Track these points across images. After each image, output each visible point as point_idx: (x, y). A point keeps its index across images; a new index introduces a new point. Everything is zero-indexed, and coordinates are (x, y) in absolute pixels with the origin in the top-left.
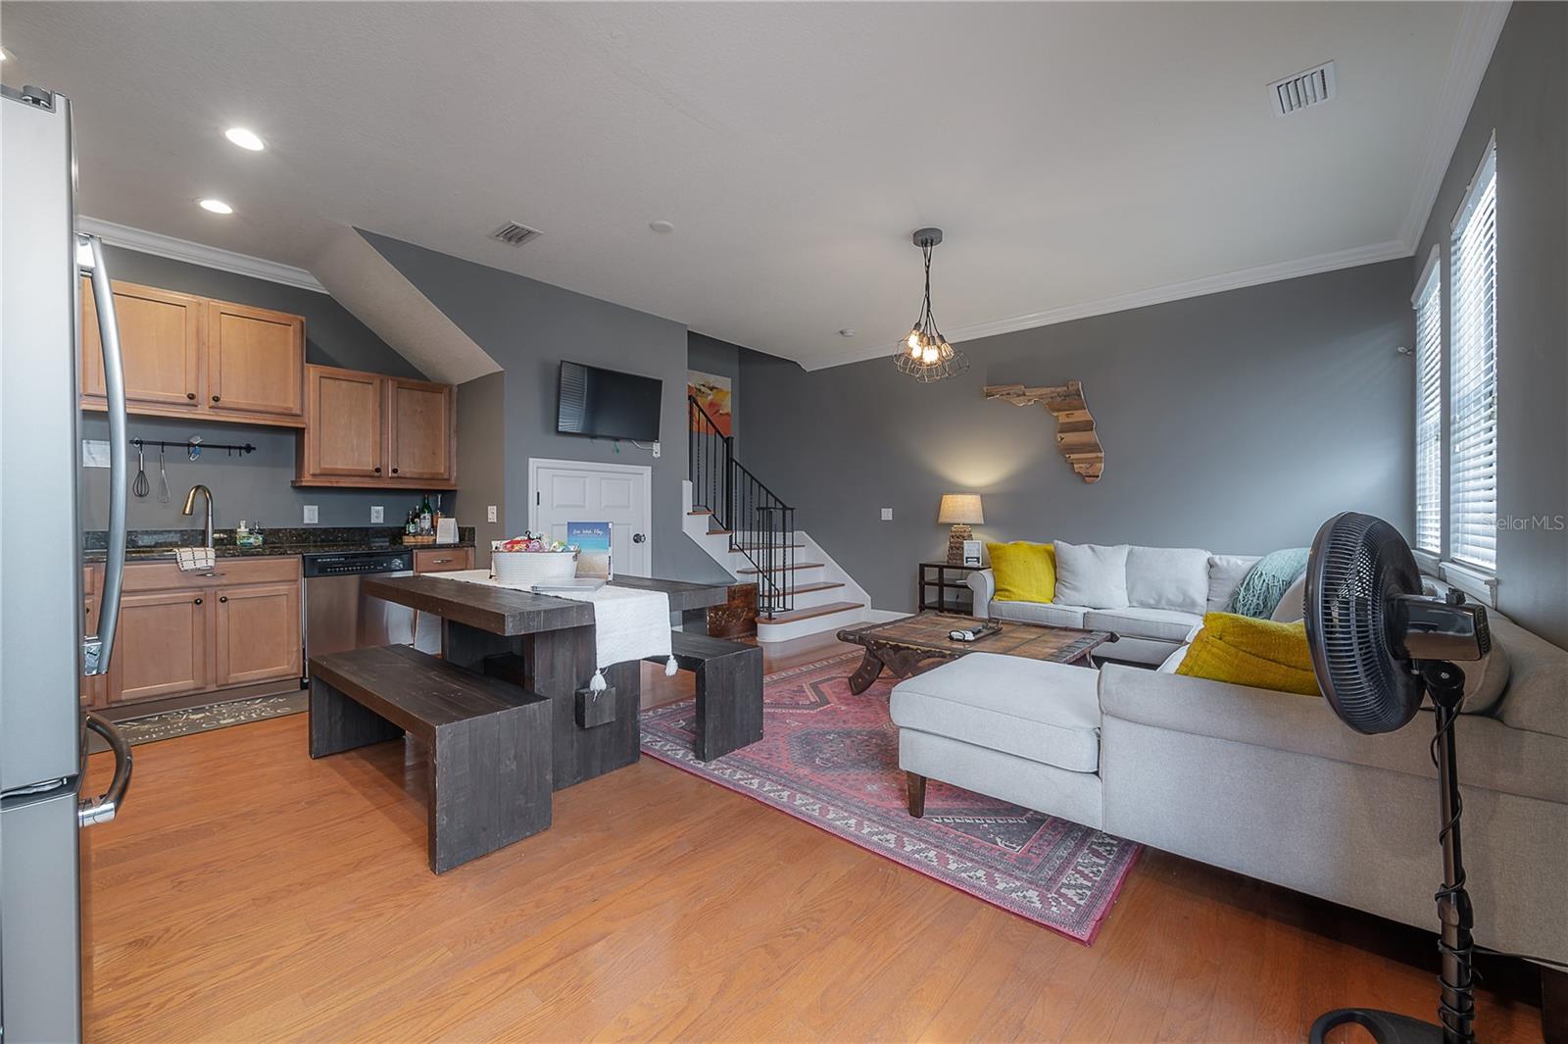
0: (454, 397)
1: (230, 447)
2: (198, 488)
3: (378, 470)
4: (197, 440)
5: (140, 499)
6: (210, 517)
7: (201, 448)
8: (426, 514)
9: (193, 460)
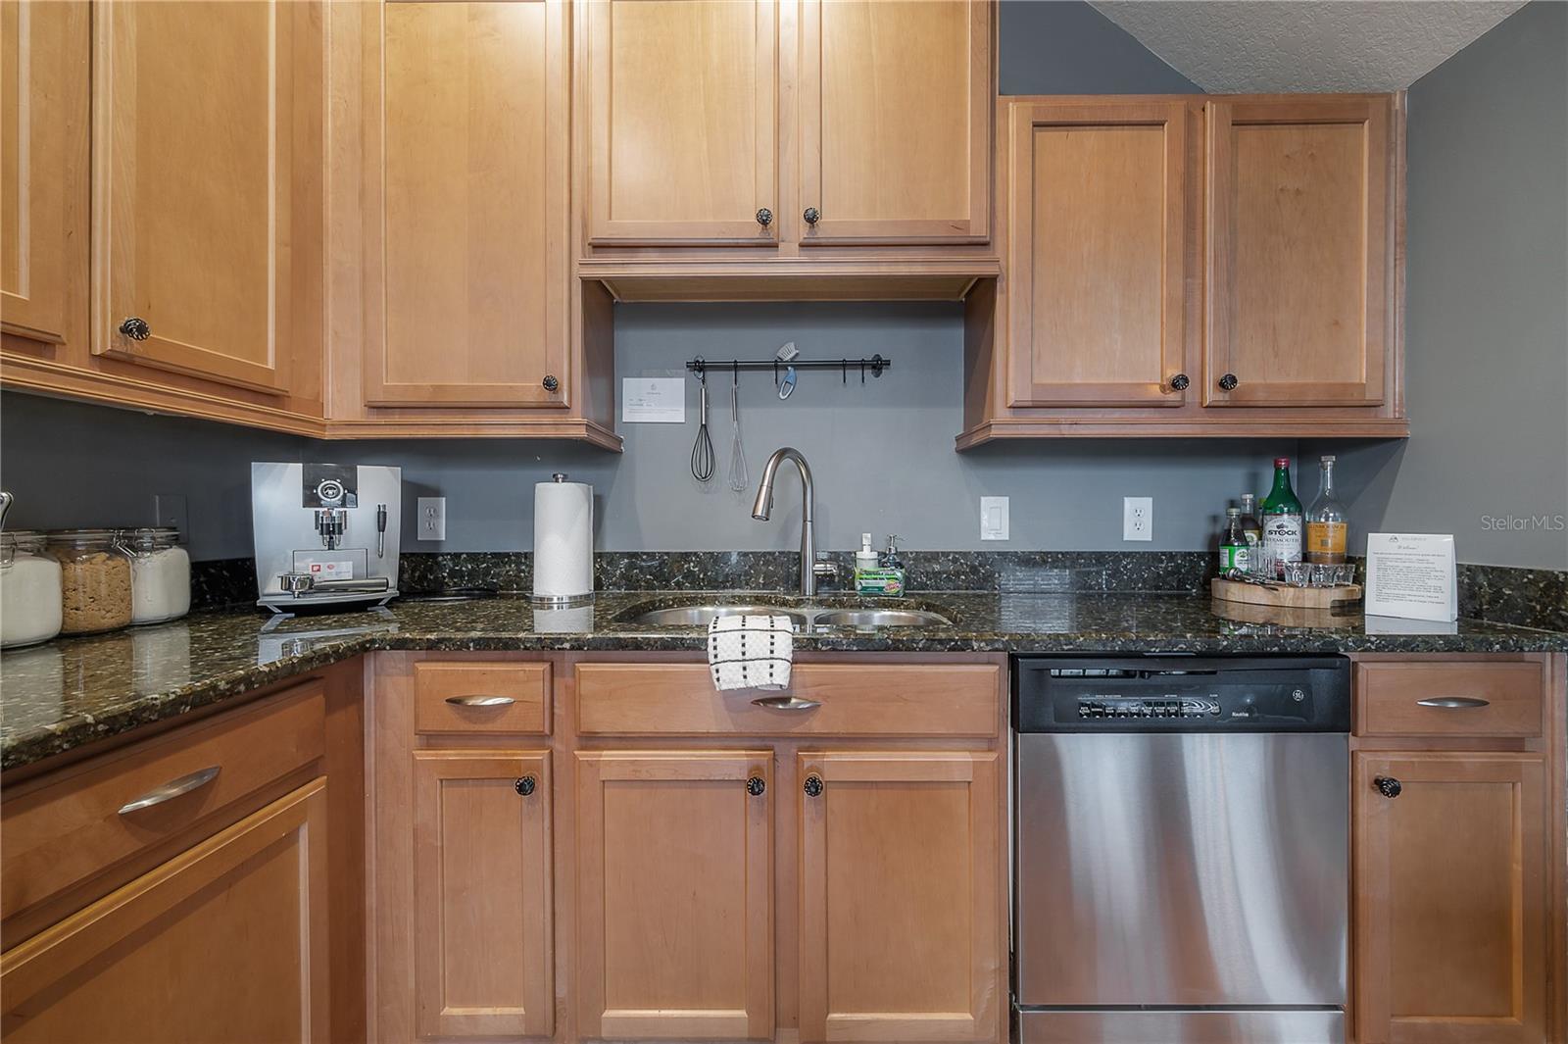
0: (1400, 128)
1: (844, 365)
2: (782, 453)
3: (1178, 383)
4: (788, 353)
5: (702, 485)
6: (809, 524)
7: (797, 372)
8: (1286, 516)
9: (783, 398)
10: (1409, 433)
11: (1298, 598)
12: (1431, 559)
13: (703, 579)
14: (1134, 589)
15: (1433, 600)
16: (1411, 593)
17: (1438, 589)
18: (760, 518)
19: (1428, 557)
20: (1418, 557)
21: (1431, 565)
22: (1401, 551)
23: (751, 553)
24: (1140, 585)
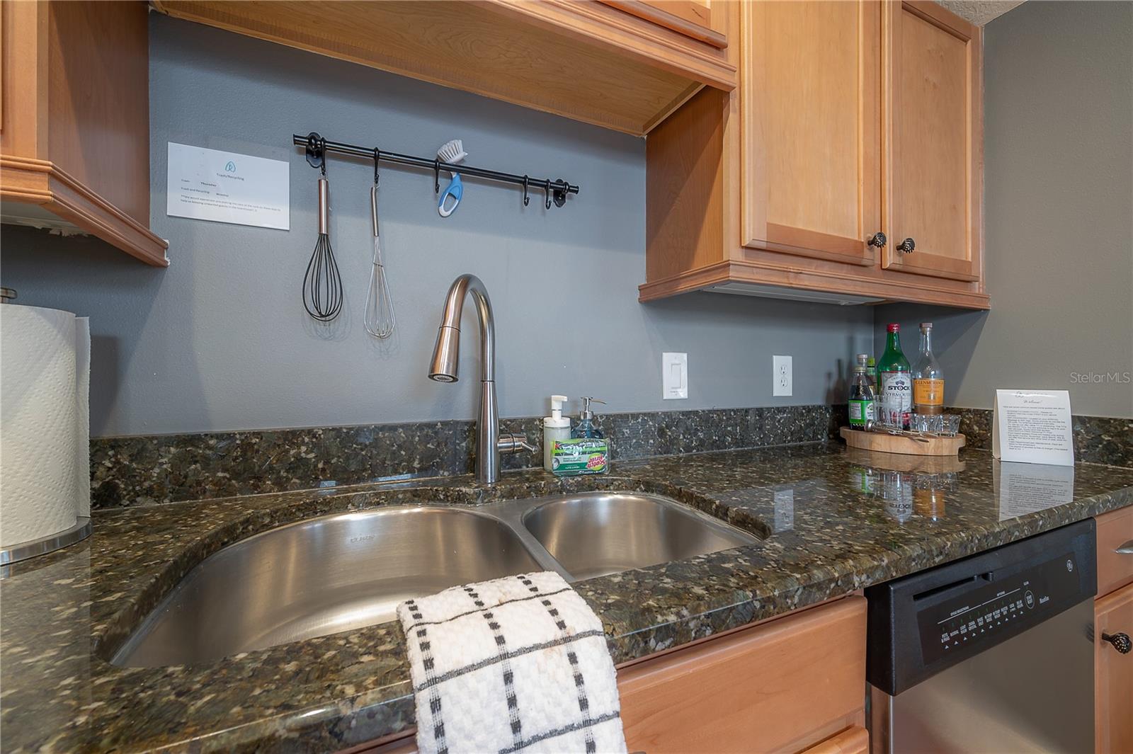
1: (525, 183)
2: (466, 283)
4: (455, 152)
5: (320, 326)
6: (489, 385)
7: (463, 183)
8: (900, 374)
9: (444, 213)
10: (990, 306)
11: (938, 448)
12: (1054, 412)
13: (323, 470)
14: (785, 442)
15: (1058, 447)
16: (1038, 441)
17: (1061, 438)
18: (443, 378)
19: (1051, 410)
20: (1042, 410)
21: (1052, 417)
22: (1027, 405)
23: (402, 426)
24: (789, 438)
